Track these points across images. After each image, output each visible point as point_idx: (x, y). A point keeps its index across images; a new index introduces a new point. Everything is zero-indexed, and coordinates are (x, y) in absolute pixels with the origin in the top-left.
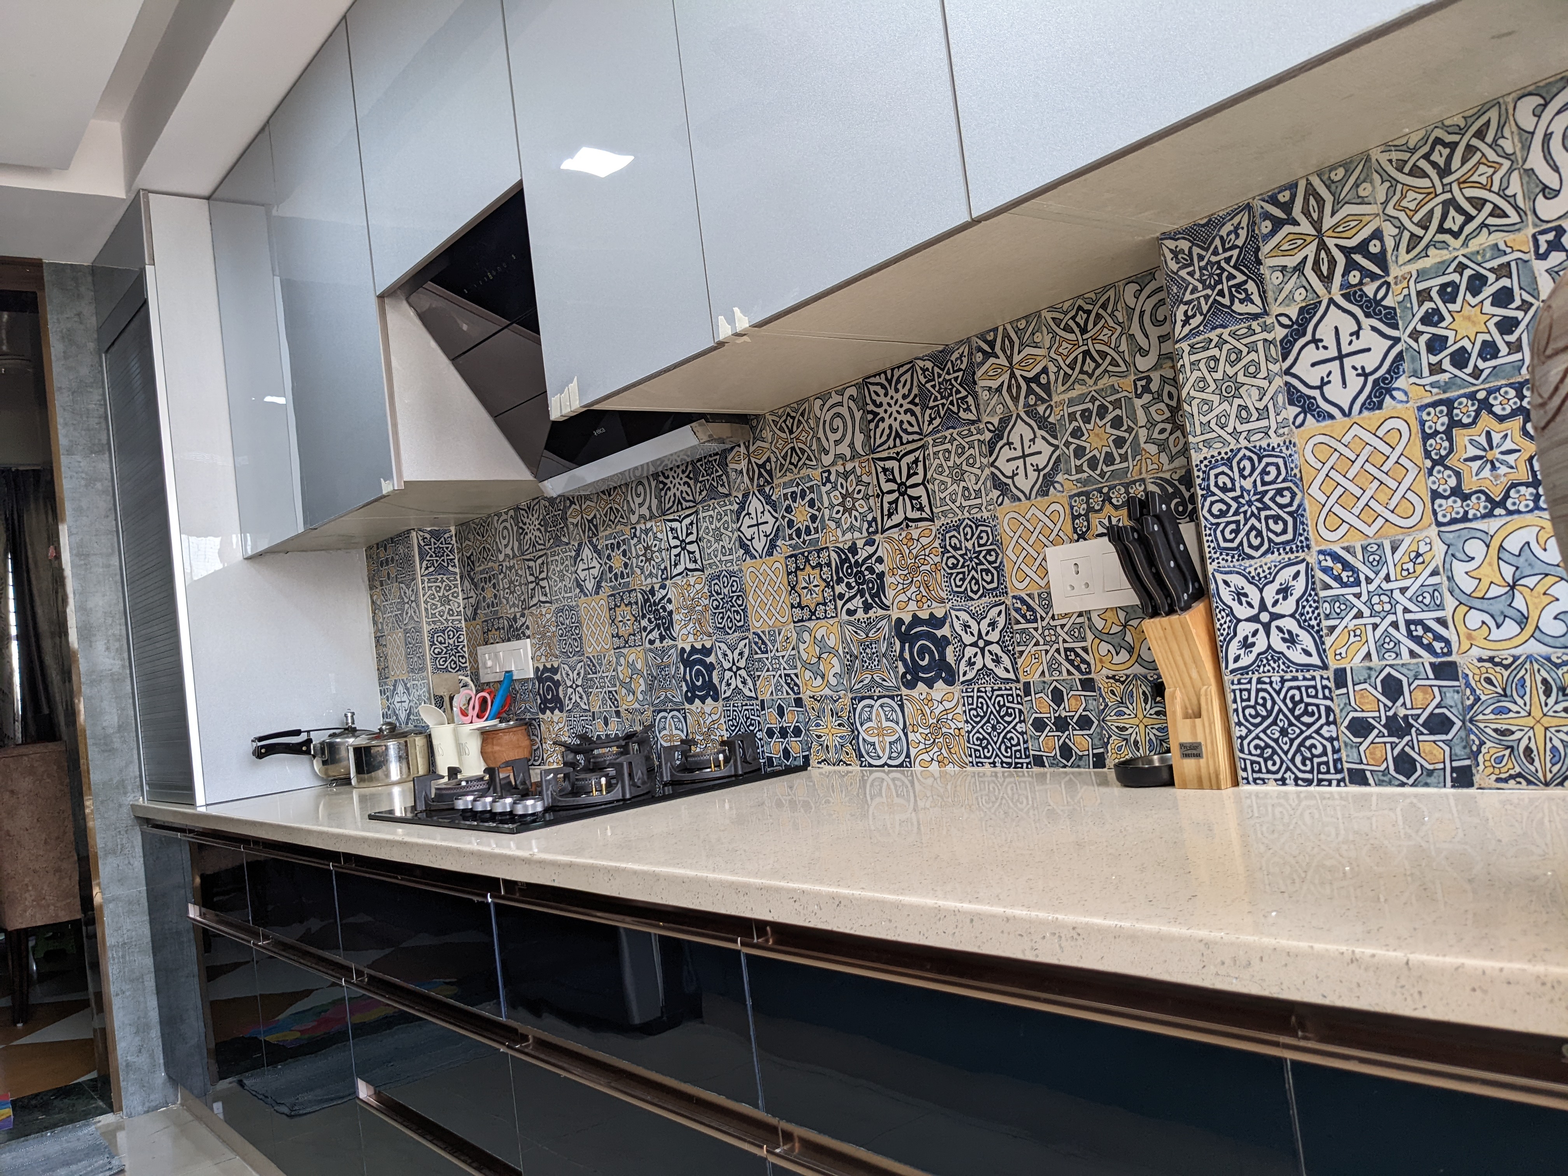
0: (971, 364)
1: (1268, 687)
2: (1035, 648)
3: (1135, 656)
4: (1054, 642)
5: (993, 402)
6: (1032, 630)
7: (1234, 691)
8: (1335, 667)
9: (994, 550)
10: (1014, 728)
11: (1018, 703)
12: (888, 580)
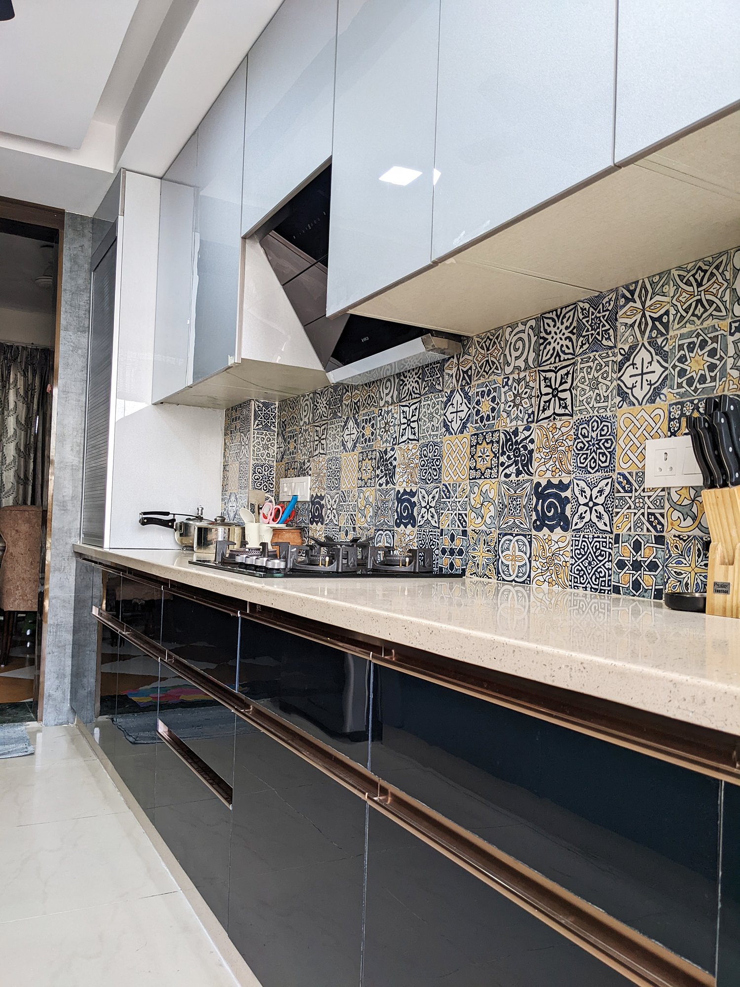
0: (616, 306)
2: (628, 511)
3: (697, 523)
4: (641, 508)
5: (628, 333)
6: (627, 498)
9: (610, 439)
10: (603, 565)
11: (609, 548)
12: (535, 455)
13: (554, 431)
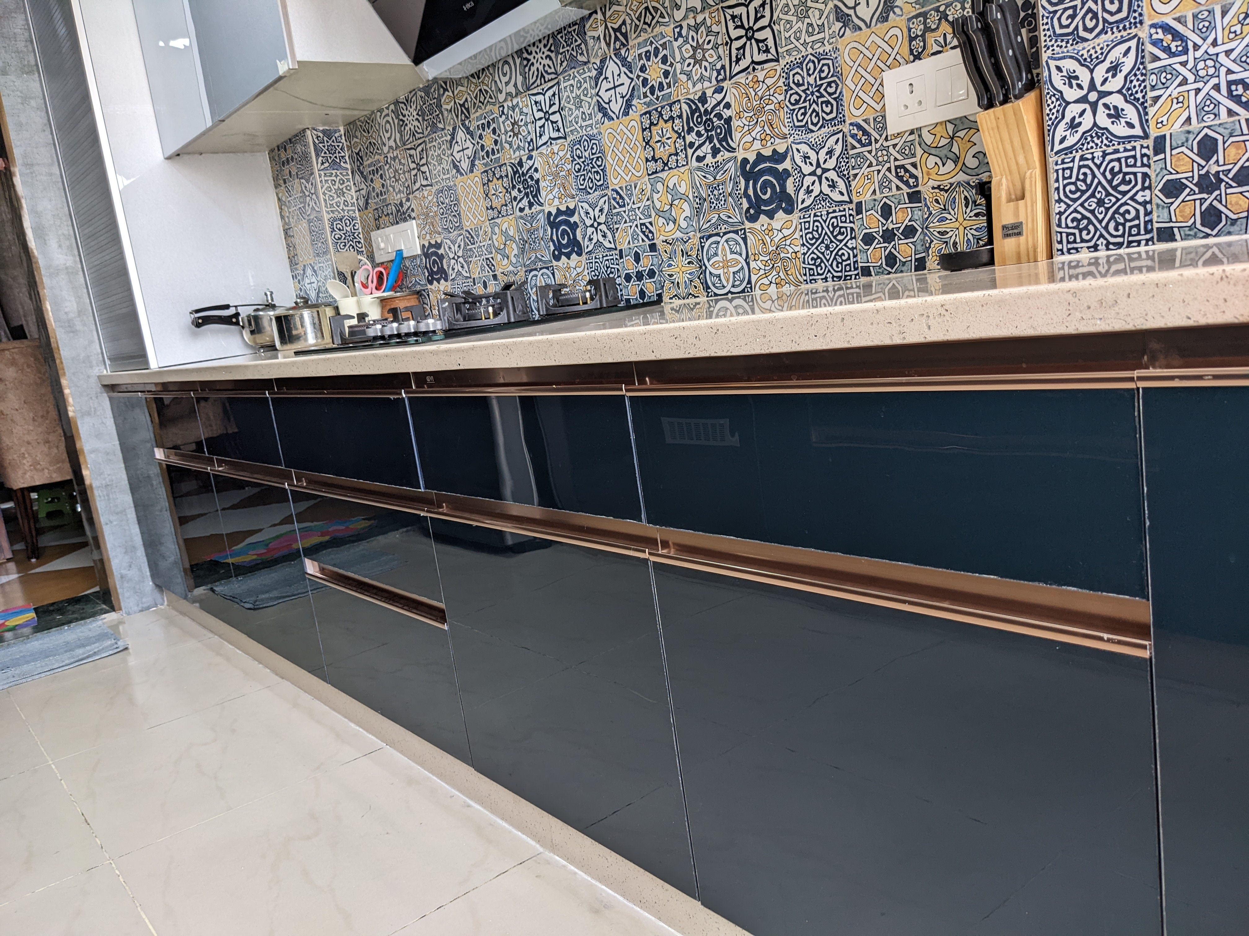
1: (1089, 163)
2: (868, 170)
3: (960, 165)
4: (886, 162)
6: (866, 154)
7: (1057, 171)
8: (1155, 135)
9: (834, 81)
10: (845, 245)
11: (850, 222)
12: (735, 123)
13: (756, 86)
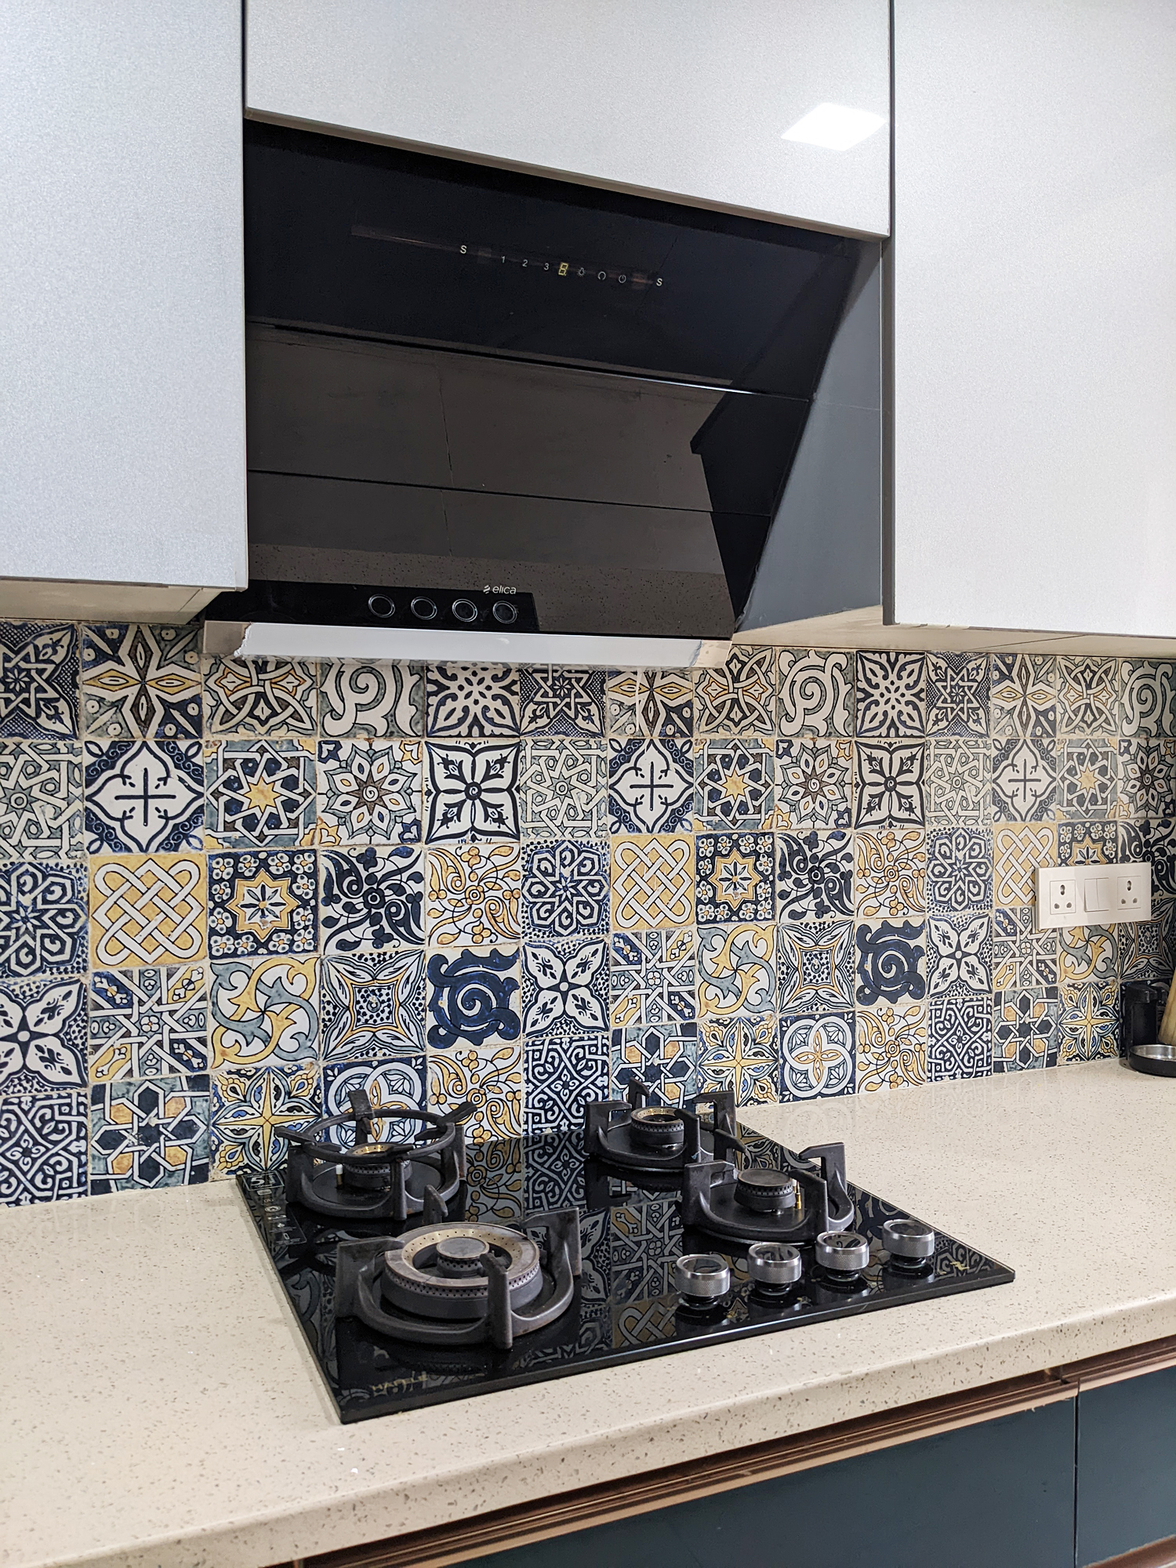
0: (987, 678)
2: (1011, 960)
3: (1092, 967)
4: (1029, 954)
5: (1004, 721)
6: (1010, 943)
9: (985, 863)
10: (980, 1038)
11: (988, 1013)
12: (856, 881)
13: (890, 845)
